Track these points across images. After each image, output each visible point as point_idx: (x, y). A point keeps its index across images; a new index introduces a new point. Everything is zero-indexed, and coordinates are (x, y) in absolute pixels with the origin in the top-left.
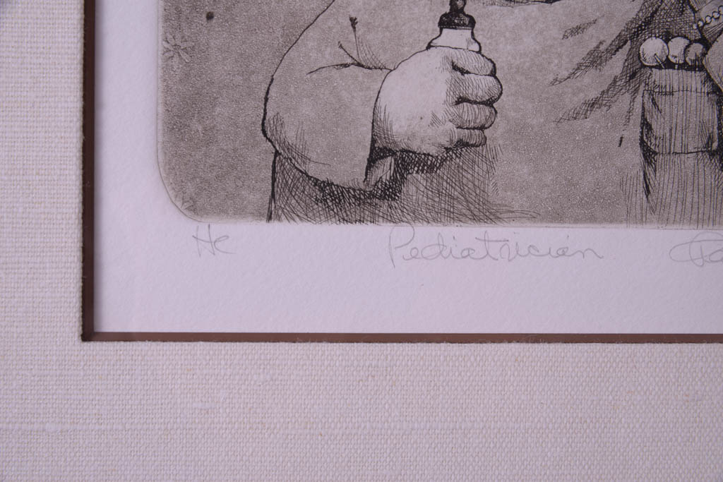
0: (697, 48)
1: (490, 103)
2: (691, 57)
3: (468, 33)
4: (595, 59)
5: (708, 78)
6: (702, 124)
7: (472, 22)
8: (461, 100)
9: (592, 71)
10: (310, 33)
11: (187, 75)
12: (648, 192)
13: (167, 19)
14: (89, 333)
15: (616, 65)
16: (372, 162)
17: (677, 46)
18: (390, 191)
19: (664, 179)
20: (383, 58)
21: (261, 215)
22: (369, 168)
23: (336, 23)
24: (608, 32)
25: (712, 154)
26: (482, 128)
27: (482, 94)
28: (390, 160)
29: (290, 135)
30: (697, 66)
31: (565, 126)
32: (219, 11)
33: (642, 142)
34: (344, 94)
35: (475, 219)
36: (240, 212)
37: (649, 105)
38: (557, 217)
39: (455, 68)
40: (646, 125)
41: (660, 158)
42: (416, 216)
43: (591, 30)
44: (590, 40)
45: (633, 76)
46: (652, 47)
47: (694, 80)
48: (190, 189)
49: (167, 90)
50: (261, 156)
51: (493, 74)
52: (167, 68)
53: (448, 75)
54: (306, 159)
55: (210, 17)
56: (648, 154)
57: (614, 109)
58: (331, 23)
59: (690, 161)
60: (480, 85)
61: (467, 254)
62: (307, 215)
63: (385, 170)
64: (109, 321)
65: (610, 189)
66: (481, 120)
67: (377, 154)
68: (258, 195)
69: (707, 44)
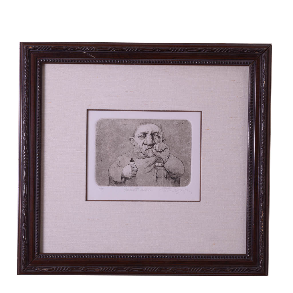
0: (163, 164)
1: (136, 171)
2: (162, 165)
3: (133, 163)
4: (150, 166)
5: (164, 168)
6: (164, 174)
7: (134, 161)
8: (133, 171)
9: (149, 167)
10: (114, 163)
11: (99, 168)
12: (157, 182)
13: (96, 161)
14: (86, 200)
15: (153, 166)
16: (122, 179)
17: (160, 164)
18: (124, 182)
19: (159, 181)
20: (123, 166)
21: (108, 185)
22: (121, 179)
23: (117, 162)
24: (151, 162)
25: (165, 177)
26: (135, 174)
27: (135, 170)
28: (124, 178)
29: (111, 175)
30: (163, 166)
31: (146, 174)
32: (102, 160)
33: (156, 176)
34: (118, 171)
35: (135, 186)
36: (105, 185)
37: (157, 171)
38: (145, 186)
39: (132, 167)
40: (157, 174)
41: (158, 178)
42: (127, 186)
43: (149, 162)
44: (149, 163)
45: (155, 168)
46: (157, 164)
47: (163, 168)
48: (99, 182)
49: (96, 170)
50: (108, 178)
51: (137, 168)
52: (96, 167)
53: (131, 168)
54: (113, 178)
55: (101, 161)
56: (157, 178)
57: (152, 172)
58: (116, 162)
59: (162, 178)
60: (135, 169)
61: (134, 190)
62: (114, 185)
63: (123, 180)
64: (89, 199)
65: (152, 182)
66: (135, 173)
67: (122, 178)
68: (107, 183)
69: (164, 164)
